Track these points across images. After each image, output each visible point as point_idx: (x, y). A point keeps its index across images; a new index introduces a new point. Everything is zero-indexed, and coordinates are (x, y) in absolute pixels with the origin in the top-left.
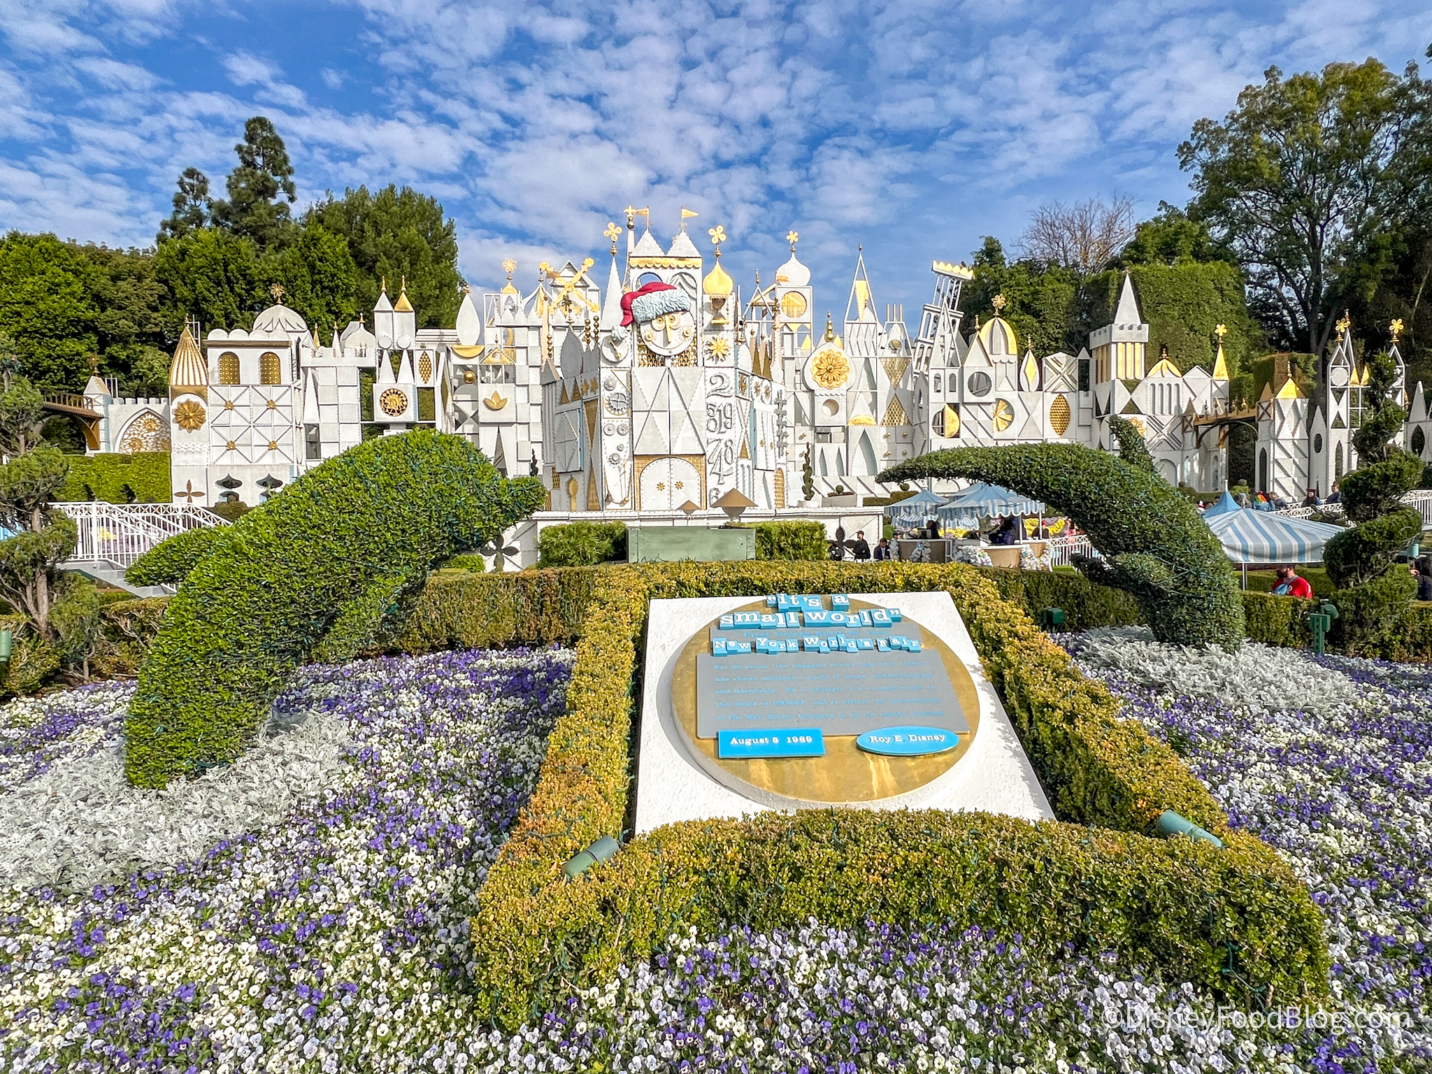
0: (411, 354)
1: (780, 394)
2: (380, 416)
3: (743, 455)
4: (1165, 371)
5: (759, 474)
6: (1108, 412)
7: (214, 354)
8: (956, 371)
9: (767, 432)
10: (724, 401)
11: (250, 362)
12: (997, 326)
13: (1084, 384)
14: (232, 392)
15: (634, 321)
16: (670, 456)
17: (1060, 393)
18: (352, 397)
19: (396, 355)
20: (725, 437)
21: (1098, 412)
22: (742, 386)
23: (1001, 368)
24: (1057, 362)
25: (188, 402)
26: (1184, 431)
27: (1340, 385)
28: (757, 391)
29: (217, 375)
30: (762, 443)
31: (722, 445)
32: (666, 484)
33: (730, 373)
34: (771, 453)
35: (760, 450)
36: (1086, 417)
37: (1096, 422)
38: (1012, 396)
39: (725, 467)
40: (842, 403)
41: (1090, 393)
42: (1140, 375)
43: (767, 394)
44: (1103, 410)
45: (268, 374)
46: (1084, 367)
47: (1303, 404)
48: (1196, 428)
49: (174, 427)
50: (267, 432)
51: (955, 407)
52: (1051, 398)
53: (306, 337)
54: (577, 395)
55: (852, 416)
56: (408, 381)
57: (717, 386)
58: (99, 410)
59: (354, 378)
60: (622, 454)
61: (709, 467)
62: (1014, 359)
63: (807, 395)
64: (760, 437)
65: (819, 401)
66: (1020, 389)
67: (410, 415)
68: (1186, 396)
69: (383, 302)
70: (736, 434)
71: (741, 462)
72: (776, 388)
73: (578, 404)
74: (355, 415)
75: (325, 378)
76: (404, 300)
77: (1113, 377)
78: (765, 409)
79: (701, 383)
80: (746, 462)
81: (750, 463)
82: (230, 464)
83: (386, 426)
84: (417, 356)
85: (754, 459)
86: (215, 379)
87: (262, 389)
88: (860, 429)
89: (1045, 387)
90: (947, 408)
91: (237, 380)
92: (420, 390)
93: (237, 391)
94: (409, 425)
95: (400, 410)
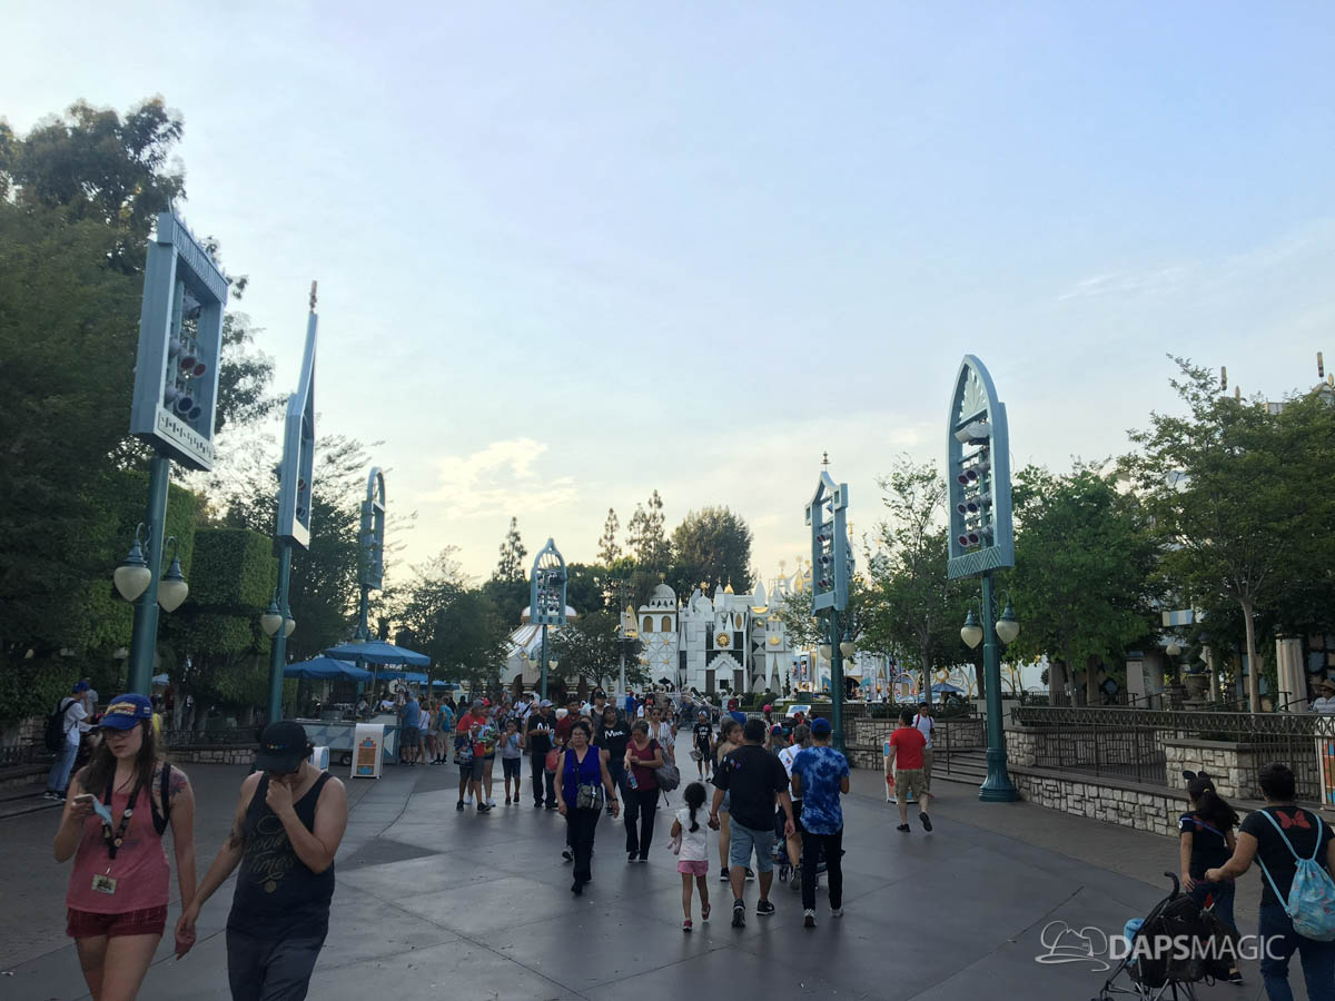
0: (732, 615)
2: (716, 647)
7: (642, 618)
11: (657, 621)
14: (648, 636)
18: (703, 637)
19: (724, 617)
29: (642, 627)
45: (666, 627)
50: (664, 656)
56: (730, 629)
59: (704, 628)
67: (731, 647)
69: (719, 588)
74: (703, 646)
75: (691, 628)
76: (729, 588)
83: (719, 652)
84: (735, 615)
86: (641, 629)
87: (664, 634)
91: (651, 630)
92: (736, 634)
93: (651, 635)
94: (730, 652)
95: (727, 644)
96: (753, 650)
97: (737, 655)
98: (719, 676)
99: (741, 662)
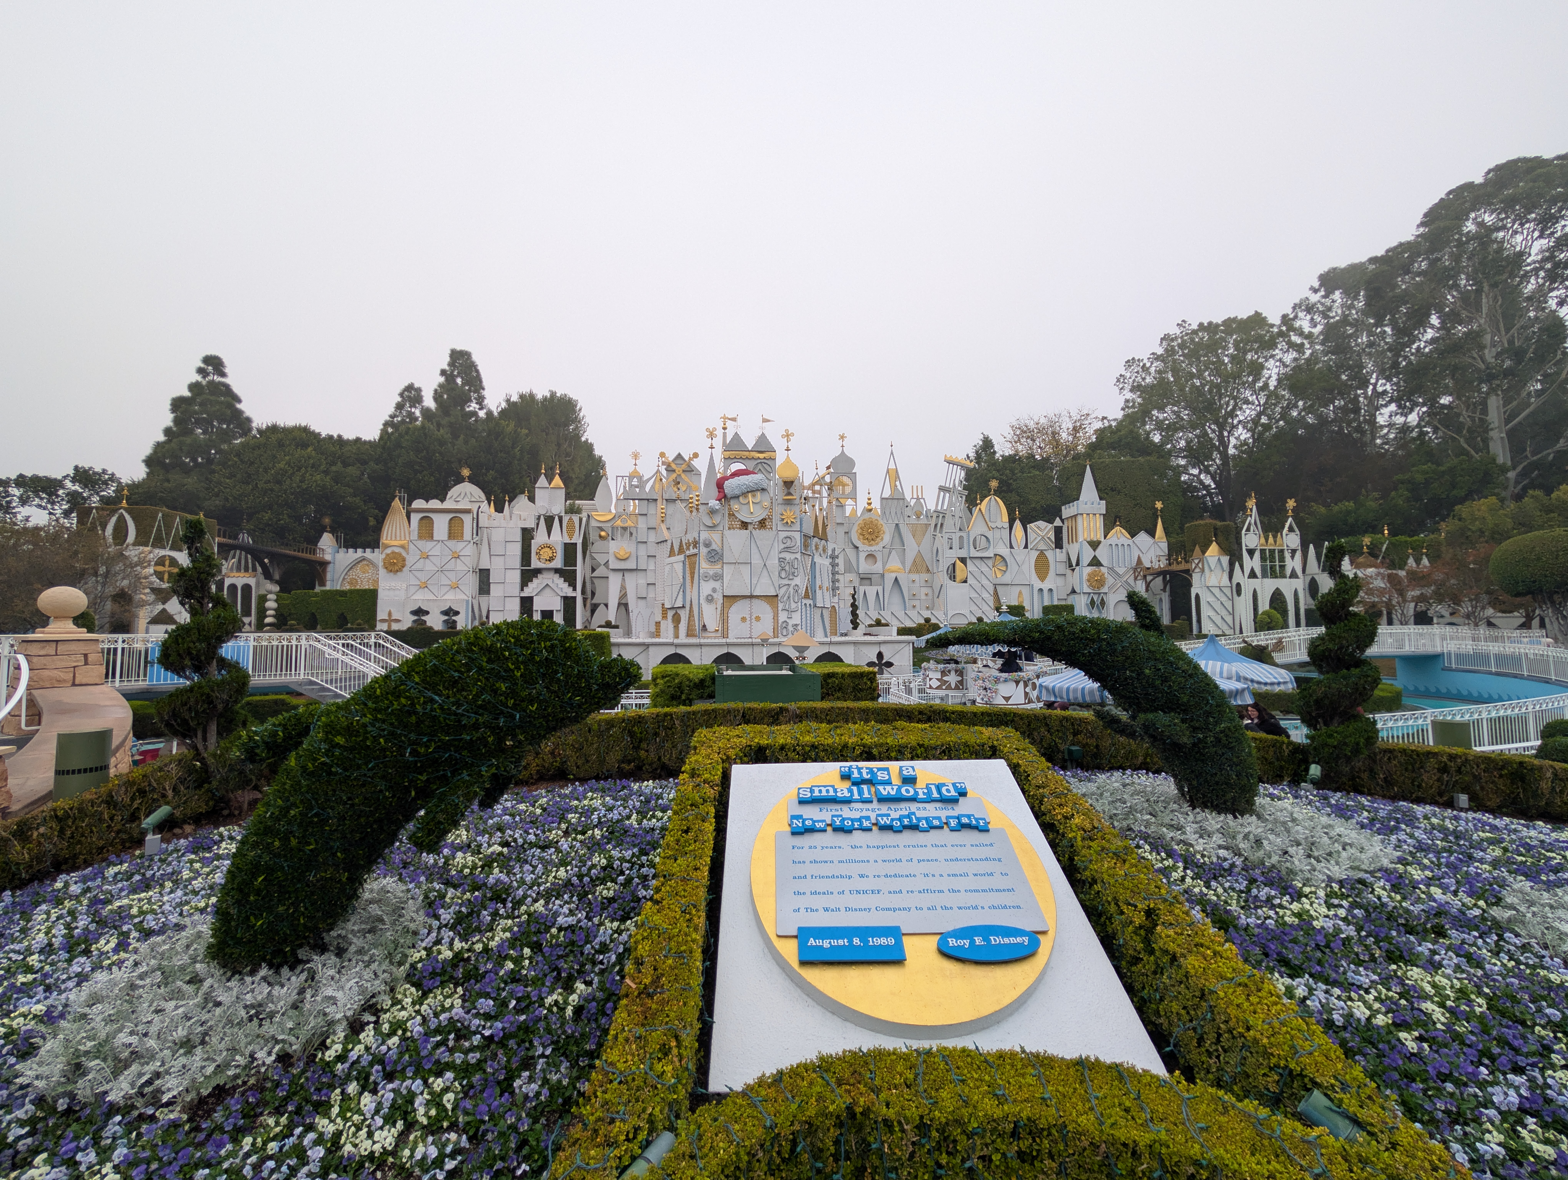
0: (560, 518)
1: (834, 550)
2: (535, 564)
3: (807, 596)
4: (1119, 534)
5: (819, 611)
6: (1078, 564)
7: (415, 518)
8: (962, 534)
9: (824, 579)
10: (793, 556)
11: (441, 524)
12: (993, 502)
13: (1059, 544)
14: (426, 545)
15: (725, 496)
16: (751, 597)
17: (1042, 551)
18: (516, 549)
19: (549, 521)
20: (793, 583)
21: (1071, 565)
22: (806, 546)
23: (997, 532)
24: (1038, 528)
25: (393, 553)
26: (1136, 579)
27: (1252, 546)
28: (817, 549)
29: (416, 533)
30: (820, 588)
31: (791, 590)
32: (748, 617)
33: (797, 536)
34: (827, 595)
35: (819, 593)
36: (1062, 568)
37: (1069, 572)
38: (1004, 551)
39: (793, 606)
40: (879, 556)
41: (1064, 550)
42: (1100, 536)
43: (824, 551)
44: (1074, 564)
45: (455, 532)
46: (1058, 531)
47: (1225, 560)
48: (1145, 577)
49: (382, 572)
50: (452, 575)
51: (963, 560)
52: (1034, 555)
53: (484, 505)
54: (681, 551)
55: (887, 567)
56: (558, 538)
57: (788, 545)
58: (328, 557)
59: (518, 537)
60: (715, 595)
61: (781, 606)
62: (1007, 525)
63: (854, 551)
64: (818, 583)
65: (862, 556)
66: (1011, 547)
67: (558, 563)
68: (1136, 554)
69: (542, 481)
70: (801, 581)
71: (804, 601)
72: (830, 546)
73: (681, 557)
74: (517, 562)
75: (497, 536)
76: (557, 481)
77: (1080, 539)
78: (823, 562)
79: (776, 544)
80: (808, 602)
81: (811, 602)
82: (420, 599)
83: (539, 570)
84: (566, 519)
85: (814, 599)
86: (415, 535)
87: (449, 543)
88: (894, 575)
89: (1030, 546)
90: (958, 562)
91: (431, 537)
92: (566, 545)
93: (430, 544)
94: (557, 571)
95: (551, 559)
96: (593, 570)
97: (569, 576)
98: (539, 605)
99: (573, 585)
